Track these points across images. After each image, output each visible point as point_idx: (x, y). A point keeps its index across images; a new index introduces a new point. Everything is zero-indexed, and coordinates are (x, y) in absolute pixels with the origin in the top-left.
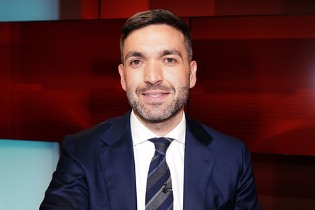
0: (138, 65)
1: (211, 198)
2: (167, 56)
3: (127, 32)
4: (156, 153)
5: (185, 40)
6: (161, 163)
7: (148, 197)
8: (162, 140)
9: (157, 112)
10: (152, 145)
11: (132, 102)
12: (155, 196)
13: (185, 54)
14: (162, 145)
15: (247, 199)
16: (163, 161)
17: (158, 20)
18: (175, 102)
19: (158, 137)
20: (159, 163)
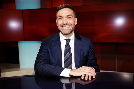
1: (82, 55)
2: (68, 17)
3: (58, 11)
4: (67, 43)
8: (68, 39)
9: (66, 32)
10: (66, 41)
11: (59, 29)
14: (68, 41)
15: (92, 54)
17: (66, 7)
19: (67, 38)
20: (67, 45)
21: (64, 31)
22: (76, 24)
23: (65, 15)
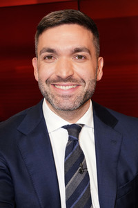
0: (51, 61)
1: (121, 174)
2: (77, 53)
3: (42, 30)
4: (70, 138)
5: (94, 39)
6: (75, 147)
7: (67, 178)
8: (74, 126)
10: (66, 131)
11: (43, 91)
12: (73, 178)
13: (93, 51)
14: (74, 130)
16: (77, 145)
18: (84, 94)
19: (70, 124)
20: (73, 147)
21: (59, 98)
22: (100, 76)
23: (66, 48)
